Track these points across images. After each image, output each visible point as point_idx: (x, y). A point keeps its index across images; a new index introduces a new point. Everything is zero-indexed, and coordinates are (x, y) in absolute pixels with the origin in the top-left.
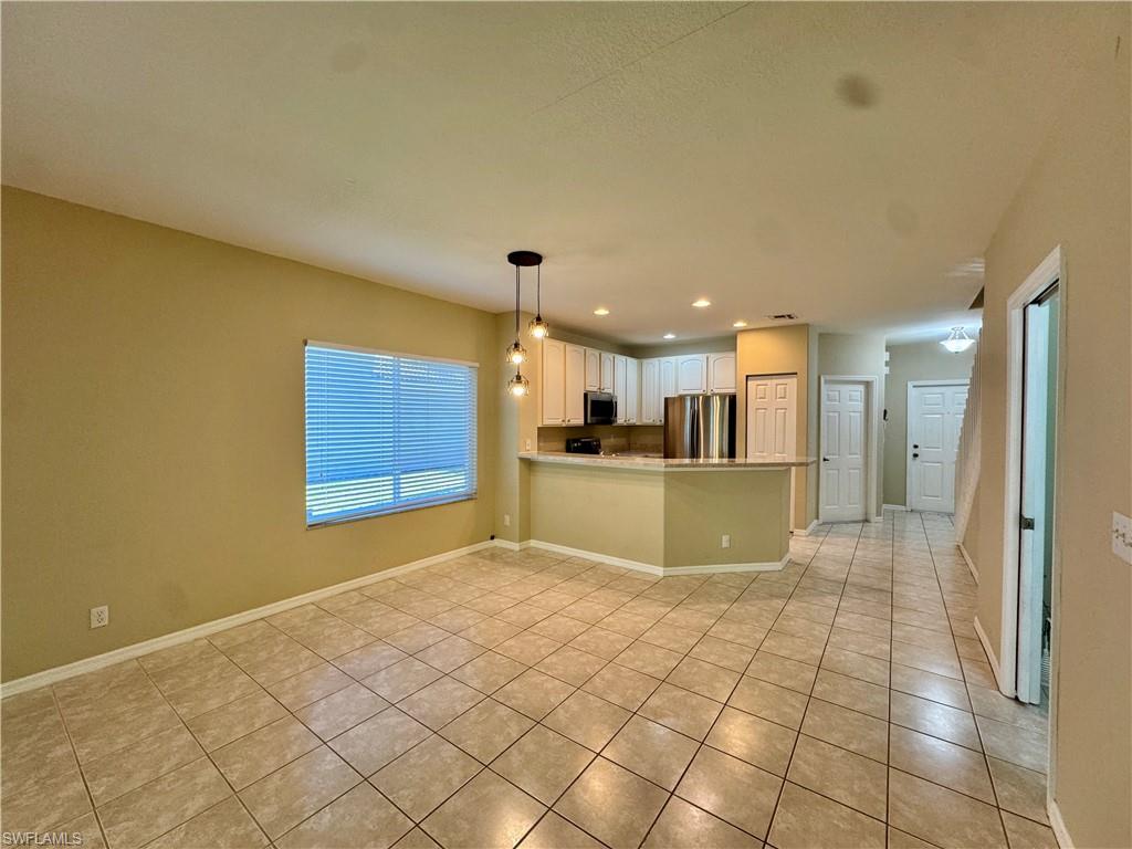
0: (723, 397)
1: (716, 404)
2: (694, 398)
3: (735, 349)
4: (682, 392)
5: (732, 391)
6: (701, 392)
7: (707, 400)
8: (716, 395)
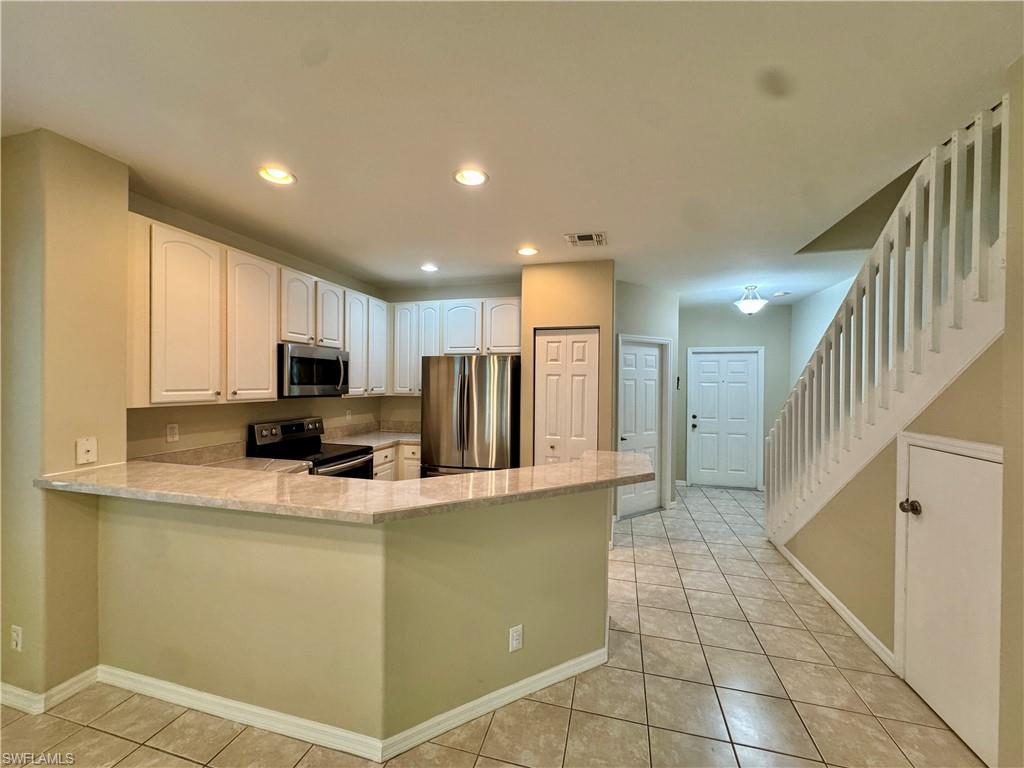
0: (502, 358)
1: (493, 368)
2: (465, 359)
3: (519, 294)
4: (449, 351)
5: (515, 350)
6: (474, 350)
7: (482, 361)
8: (493, 354)
